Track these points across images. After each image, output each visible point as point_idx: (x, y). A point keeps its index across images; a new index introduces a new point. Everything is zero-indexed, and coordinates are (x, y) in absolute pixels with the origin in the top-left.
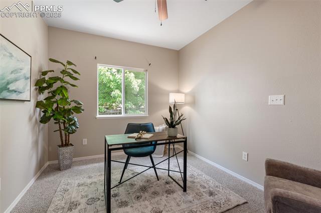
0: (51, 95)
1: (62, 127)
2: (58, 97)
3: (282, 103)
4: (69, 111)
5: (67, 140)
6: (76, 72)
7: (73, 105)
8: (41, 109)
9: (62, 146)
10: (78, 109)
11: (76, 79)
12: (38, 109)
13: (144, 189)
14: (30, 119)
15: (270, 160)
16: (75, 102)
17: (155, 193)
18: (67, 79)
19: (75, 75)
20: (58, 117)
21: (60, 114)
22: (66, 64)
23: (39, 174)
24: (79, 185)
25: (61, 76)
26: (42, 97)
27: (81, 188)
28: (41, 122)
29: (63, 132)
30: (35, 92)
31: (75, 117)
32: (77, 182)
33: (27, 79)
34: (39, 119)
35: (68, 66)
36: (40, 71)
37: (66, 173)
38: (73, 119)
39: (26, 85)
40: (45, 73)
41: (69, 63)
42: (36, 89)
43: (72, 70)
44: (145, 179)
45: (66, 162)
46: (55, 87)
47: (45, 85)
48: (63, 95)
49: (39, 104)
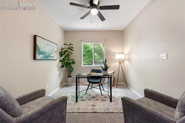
0: (64, 57)
1: (68, 70)
2: (67, 58)
3: (166, 58)
4: (70, 63)
5: (70, 75)
6: (73, 48)
7: (72, 61)
8: (62, 63)
9: (68, 77)
10: (74, 63)
11: (72, 50)
12: (61, 63)
13: (93, 97)
14: (58, 66)
15: (147, 89)
16: (72, 60)
17: (97, 100)
18: (70, 50)
19: (72, 49)
20: (67, 66)
21: (67, 64)
22: (69, 45)
23: (61, 86)
24: (71, 92)
25: (68, 50)
26: (62, 58)
27: (72, 93)
28: (61, 67)
29: (69, 72)
30: (59, 57)
31: (73, 66)
32: (71, 91)
33: (56, 52)
34: (61, 66)
35: (70, 46)
36: (61, 49)
37: (69, 88)
38: (72, 67)
39: (56, 54)
40: (62, 49)
41: (71, 44)
42: (60, 55)
43: (71, 47)
44: (96, 94)
45: (70, 84)
46: (66, 54)
47: (63, 54)
48: (68, 57)
49: (61, 61)
